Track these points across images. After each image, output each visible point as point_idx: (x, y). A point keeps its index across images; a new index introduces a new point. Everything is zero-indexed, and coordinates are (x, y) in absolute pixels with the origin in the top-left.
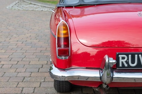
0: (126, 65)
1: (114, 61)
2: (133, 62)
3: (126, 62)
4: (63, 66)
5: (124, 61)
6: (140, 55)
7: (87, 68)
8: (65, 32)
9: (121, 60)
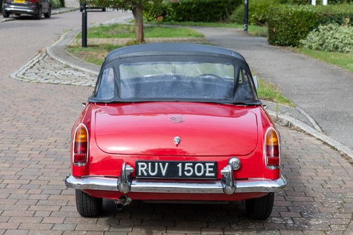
0: (145, 174)
1: (132, 169)
2: (153, 171)
3: (145, 170)
4: (80, 173)
5: (143, 169)
6: (161, 164)
7: (105, 177)
8: (83, 136)
9: (140, 169)
